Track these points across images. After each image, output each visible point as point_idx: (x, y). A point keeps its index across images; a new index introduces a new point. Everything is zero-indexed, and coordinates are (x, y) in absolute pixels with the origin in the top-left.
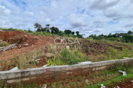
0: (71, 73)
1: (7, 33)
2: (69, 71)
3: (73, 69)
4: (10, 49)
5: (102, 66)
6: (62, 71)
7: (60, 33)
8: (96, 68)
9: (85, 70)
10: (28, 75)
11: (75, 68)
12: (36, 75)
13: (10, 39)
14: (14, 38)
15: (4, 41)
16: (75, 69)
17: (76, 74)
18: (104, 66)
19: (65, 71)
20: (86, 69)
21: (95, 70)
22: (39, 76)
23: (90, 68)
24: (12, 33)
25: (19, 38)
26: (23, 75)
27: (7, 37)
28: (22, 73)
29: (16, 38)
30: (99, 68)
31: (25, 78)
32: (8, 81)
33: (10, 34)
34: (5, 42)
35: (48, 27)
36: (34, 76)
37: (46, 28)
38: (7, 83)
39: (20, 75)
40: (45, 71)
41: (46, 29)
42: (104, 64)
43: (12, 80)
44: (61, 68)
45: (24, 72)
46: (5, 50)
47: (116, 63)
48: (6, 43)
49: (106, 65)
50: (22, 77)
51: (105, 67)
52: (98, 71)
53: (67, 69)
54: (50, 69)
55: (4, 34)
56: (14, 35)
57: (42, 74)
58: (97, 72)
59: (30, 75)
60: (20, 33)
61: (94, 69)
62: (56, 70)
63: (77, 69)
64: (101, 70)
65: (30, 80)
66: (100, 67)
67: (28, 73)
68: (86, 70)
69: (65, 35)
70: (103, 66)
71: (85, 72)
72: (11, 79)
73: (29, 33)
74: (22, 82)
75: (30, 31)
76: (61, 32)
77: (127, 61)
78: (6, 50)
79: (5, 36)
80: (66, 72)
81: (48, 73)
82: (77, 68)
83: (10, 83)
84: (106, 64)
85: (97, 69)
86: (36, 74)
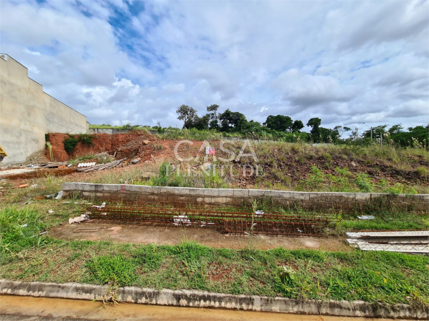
0: (156, 197)
1: (115, 137)
2: (153, 194)
3: (159, 192)
4: (109, 168)
5: (219, 197)
6: (142, 192)
7: (248, 127)
8: (204, 197)
9: (182, 198)
10: (101, 189)
11: (161, 191)
12: (109, 192)
13: (120, 149)
14: (125, 148)
15: (110, 154)
16: (162, 193)
17: (164, 202)
18: (226, 197)
19: (146, 193)
20: (182, 196)
21: (203, 201)
22: (113, 194)
23: (191, 196)
24: (124, 136)
25: (135, 146)
26: (97, 189)
27: (115, 145)
28: (96, 186)
29: (130, 147)
30: (213, 200)
31: (99, 193)
32: (84, 193)
33: (121, 138)
34: (111, 156)
35: (213, 114)
36: (107, 193)
37: (208, 115)
38: (83, 195)
39: (93, 188)
40: (119, 189)
41: (208, 120)
42: (223, 194)
43: (87, 193)
44: (140, 188)
45: (97, 185)
46: (102, 170)
47: (263, 195)
48: (112, 158)
49: (230, 197)
50: (95, 190)
51: (228, 199)
52: (210, 204)
53: (149, 191)
54: (125, 186)
55: (110, 140)
56: (128, 141)
57: (116, 191)
58: (206, 206)
59: (103, 190)
60: (139, 135)
61: (199, 200)
62: (133, 190)
63: (165, 193)
64: (217, 204)
65: (103, 196)
66: (214, 197)
67: (101, 187)
68: (184, 198)
69: (264, 133)
70: (222, 197)
71: (182, 201)
72: (86, 191)
73: (158, 135)
74: (96, 196)
75: (159, 130)
76: (252, 126)
77: (302, 198)
78: (104, 169)
79: (112, 145)
80: (147, 195)
81: (124, 192)
82: (165, 191)
83: (85, 195)
84: (230, 194)
85: (207, 200)
86: (109, 190)
